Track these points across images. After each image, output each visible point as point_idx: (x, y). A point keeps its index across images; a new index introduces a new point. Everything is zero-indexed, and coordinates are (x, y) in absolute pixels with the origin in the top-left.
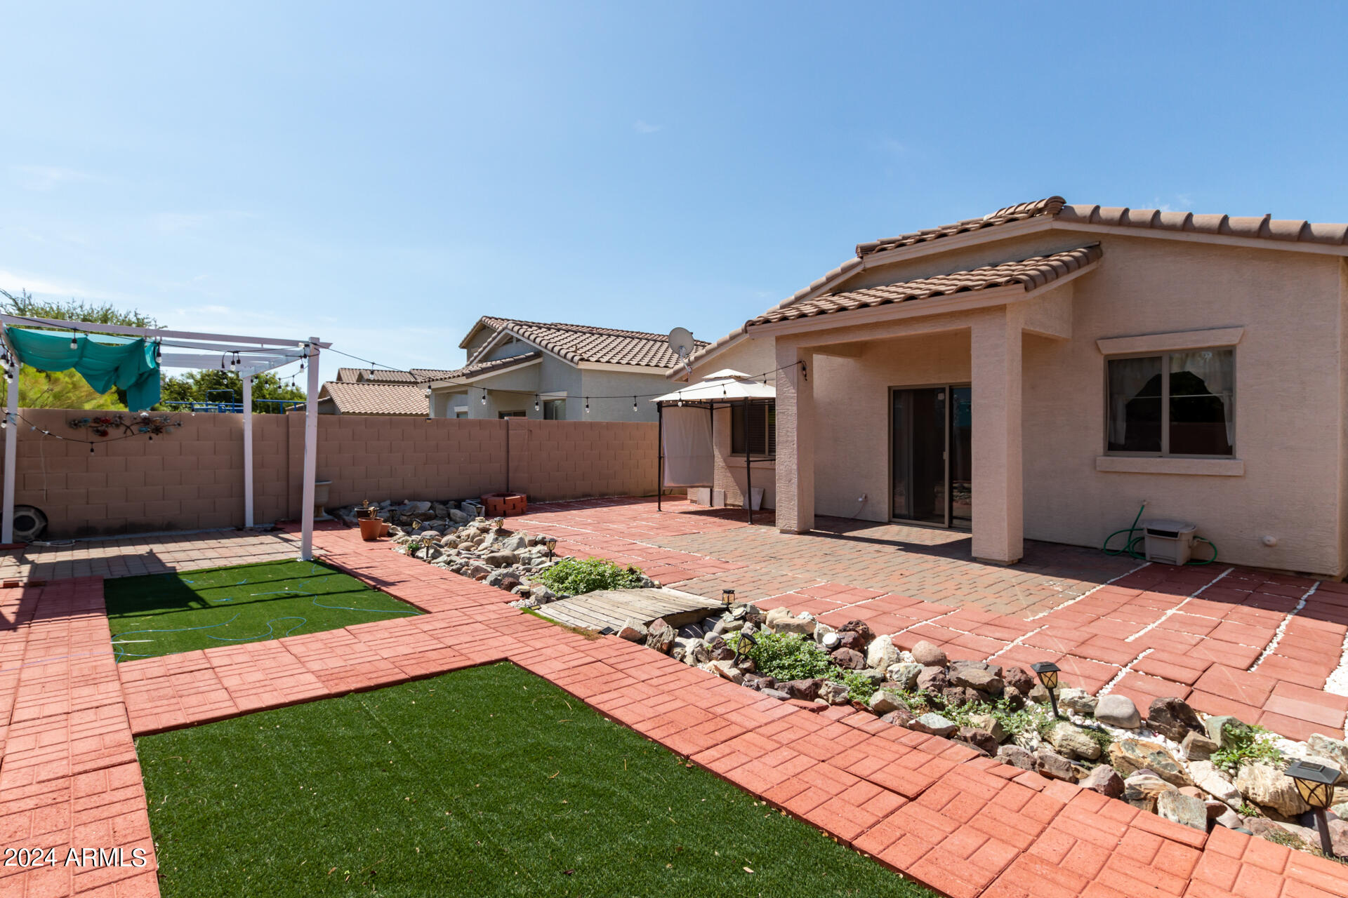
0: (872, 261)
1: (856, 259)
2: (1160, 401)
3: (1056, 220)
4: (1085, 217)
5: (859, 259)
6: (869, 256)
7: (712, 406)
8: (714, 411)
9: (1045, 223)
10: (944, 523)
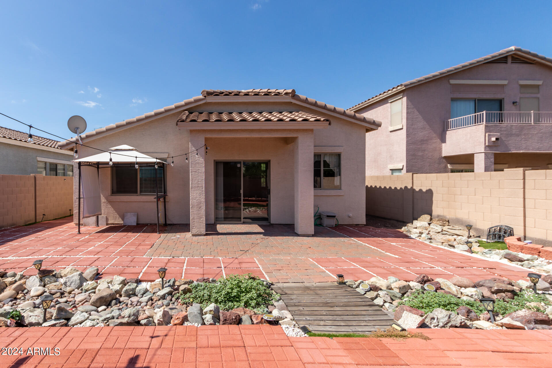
0: (211, 99)
1: (201, 97)
2: (320, 170)
3: (293, 99)
4: (304, 100)
5: (203, 97)
6: (209, 97)
7: (98, 166)
8: (99, 169)
9: (289, 99)
10: (241, 221)
